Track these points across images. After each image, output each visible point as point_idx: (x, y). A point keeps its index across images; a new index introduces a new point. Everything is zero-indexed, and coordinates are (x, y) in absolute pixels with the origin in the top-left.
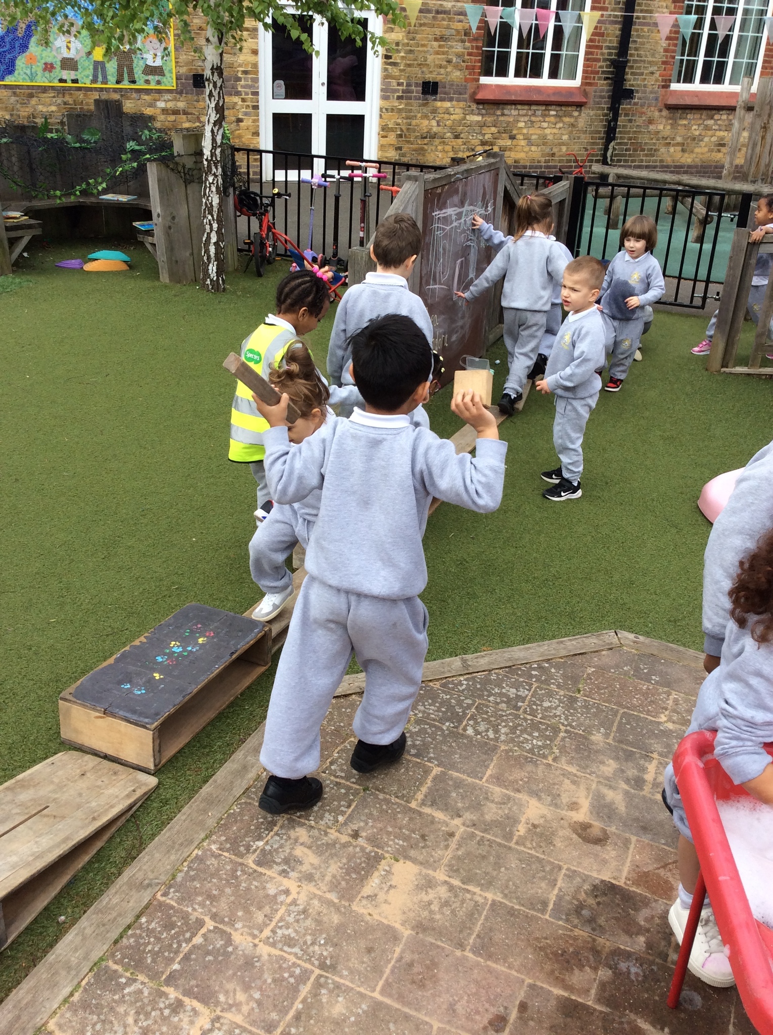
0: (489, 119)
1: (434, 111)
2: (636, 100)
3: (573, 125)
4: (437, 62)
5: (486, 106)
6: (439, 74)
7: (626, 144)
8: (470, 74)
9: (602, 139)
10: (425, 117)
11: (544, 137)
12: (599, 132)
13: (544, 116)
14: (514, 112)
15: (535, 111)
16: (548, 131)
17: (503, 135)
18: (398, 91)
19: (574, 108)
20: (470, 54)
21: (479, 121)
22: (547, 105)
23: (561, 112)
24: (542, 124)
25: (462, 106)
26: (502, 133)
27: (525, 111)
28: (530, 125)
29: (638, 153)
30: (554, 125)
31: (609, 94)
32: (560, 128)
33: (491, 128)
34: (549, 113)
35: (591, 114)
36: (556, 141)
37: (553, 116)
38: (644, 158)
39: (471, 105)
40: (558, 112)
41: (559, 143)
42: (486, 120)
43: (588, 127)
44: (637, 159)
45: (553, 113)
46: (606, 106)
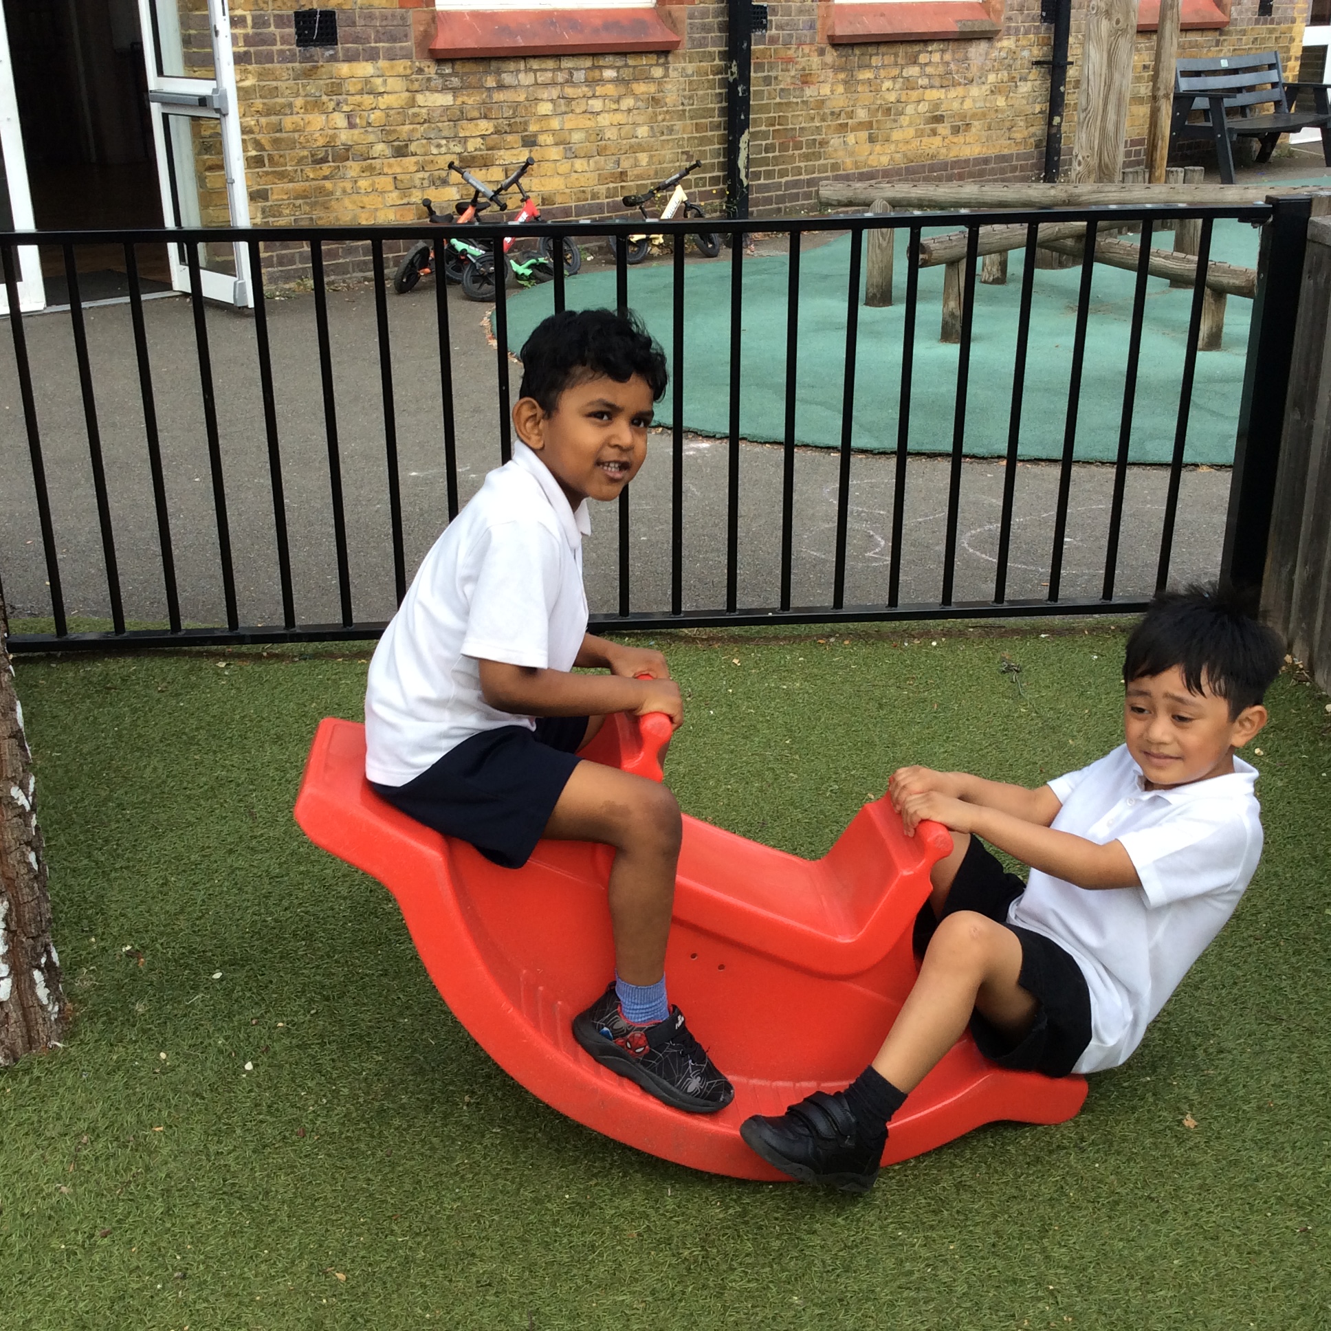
0: (470, 101)
1: (336, 88)
2: (774, 32)
3: (655, 101)
5: (458, 66)
7: (765, 135)
9: (718, 127)
10: (315, 105)
11: (599, 134)
12: (708, 112)
13: (591, 82)
14: (526, 79)
15: (571, 72)
16: (604, 120)
17: (509, 138)
19: (652, 59)
21: (447, 108)
22: (594, 55)
23: (626, 69)
24: (590, 102)
25: (401, 70)
26: (506, 132)
27: (550, 74)
28: (563, 109)
29: (791, 152)
30: (615, 102)
31: (720, 19)
32: (629, 110)
33: (479, 121)
34: (601, 75)
35: (690, 72)
36: (625, 142)
37: (611, 81)
38: (802, 164)
39: (422, 65)
40: (621, 71)
41: (631, 147)
42: (463, 103)
43: (686, 102)
44: (789, 167)
45: (609, 74)
46: (716, 49)
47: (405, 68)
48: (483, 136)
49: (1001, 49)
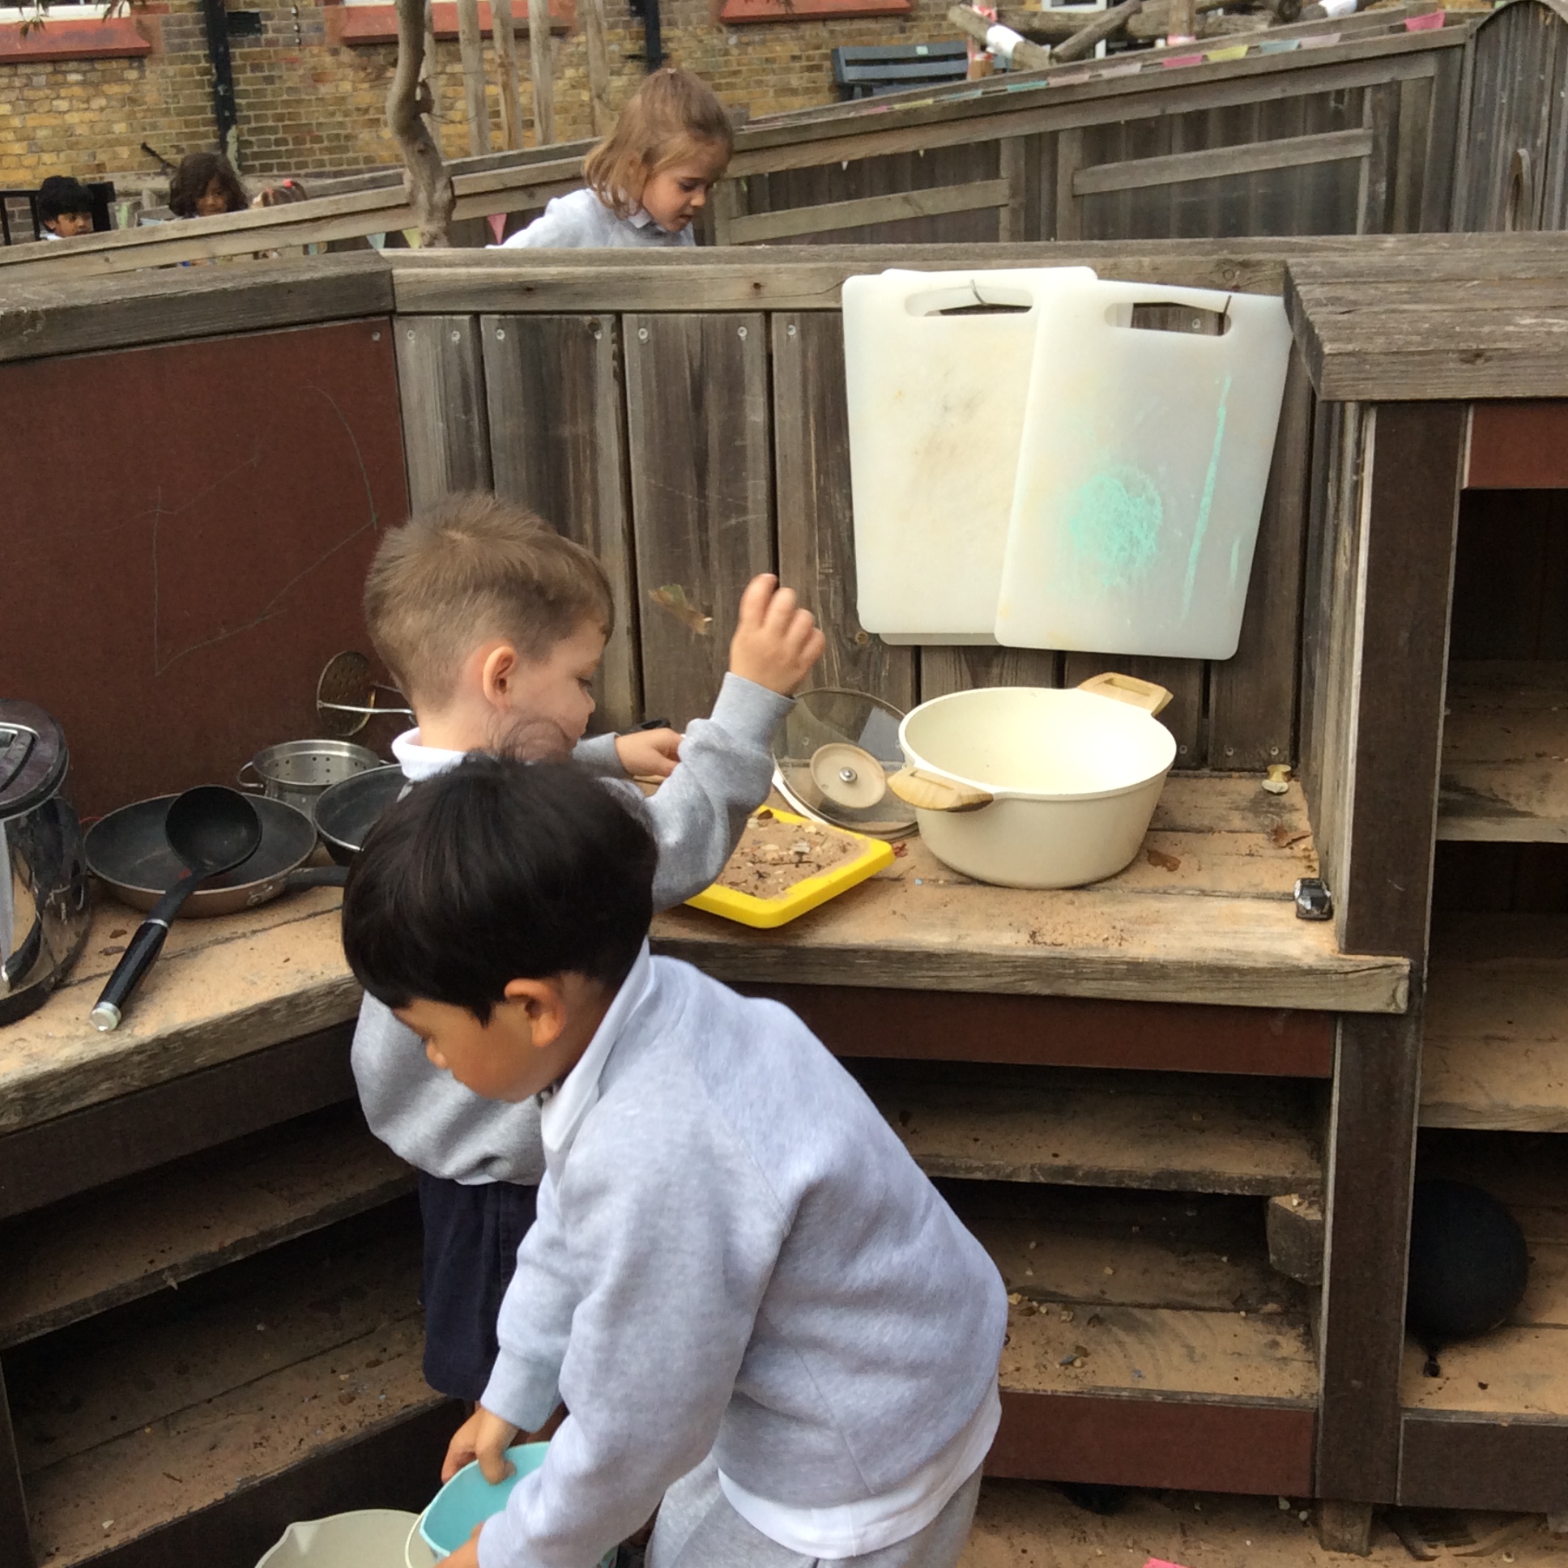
2: (270, 35)
3: (133, 101)
7: (274, 130)
11: (68, 131)
12: (202, 110)
16: (73, 118)
19: (125, 63)
22: (55, 62)
24: (55, 103)
28: (24, 109)
29: (308, 146)
30: (84, 102)
31: (201, 26)
32: (102, 109)
35: (171, 73)
36: (99, 137)
37: (77, 83)
38: (326, 157)
40: (89, 75)
41: (108, 141)
43: (170, 100)
44: (309, 159)
45: (74, 77)
46: (201, 53)
49: (578, 45)
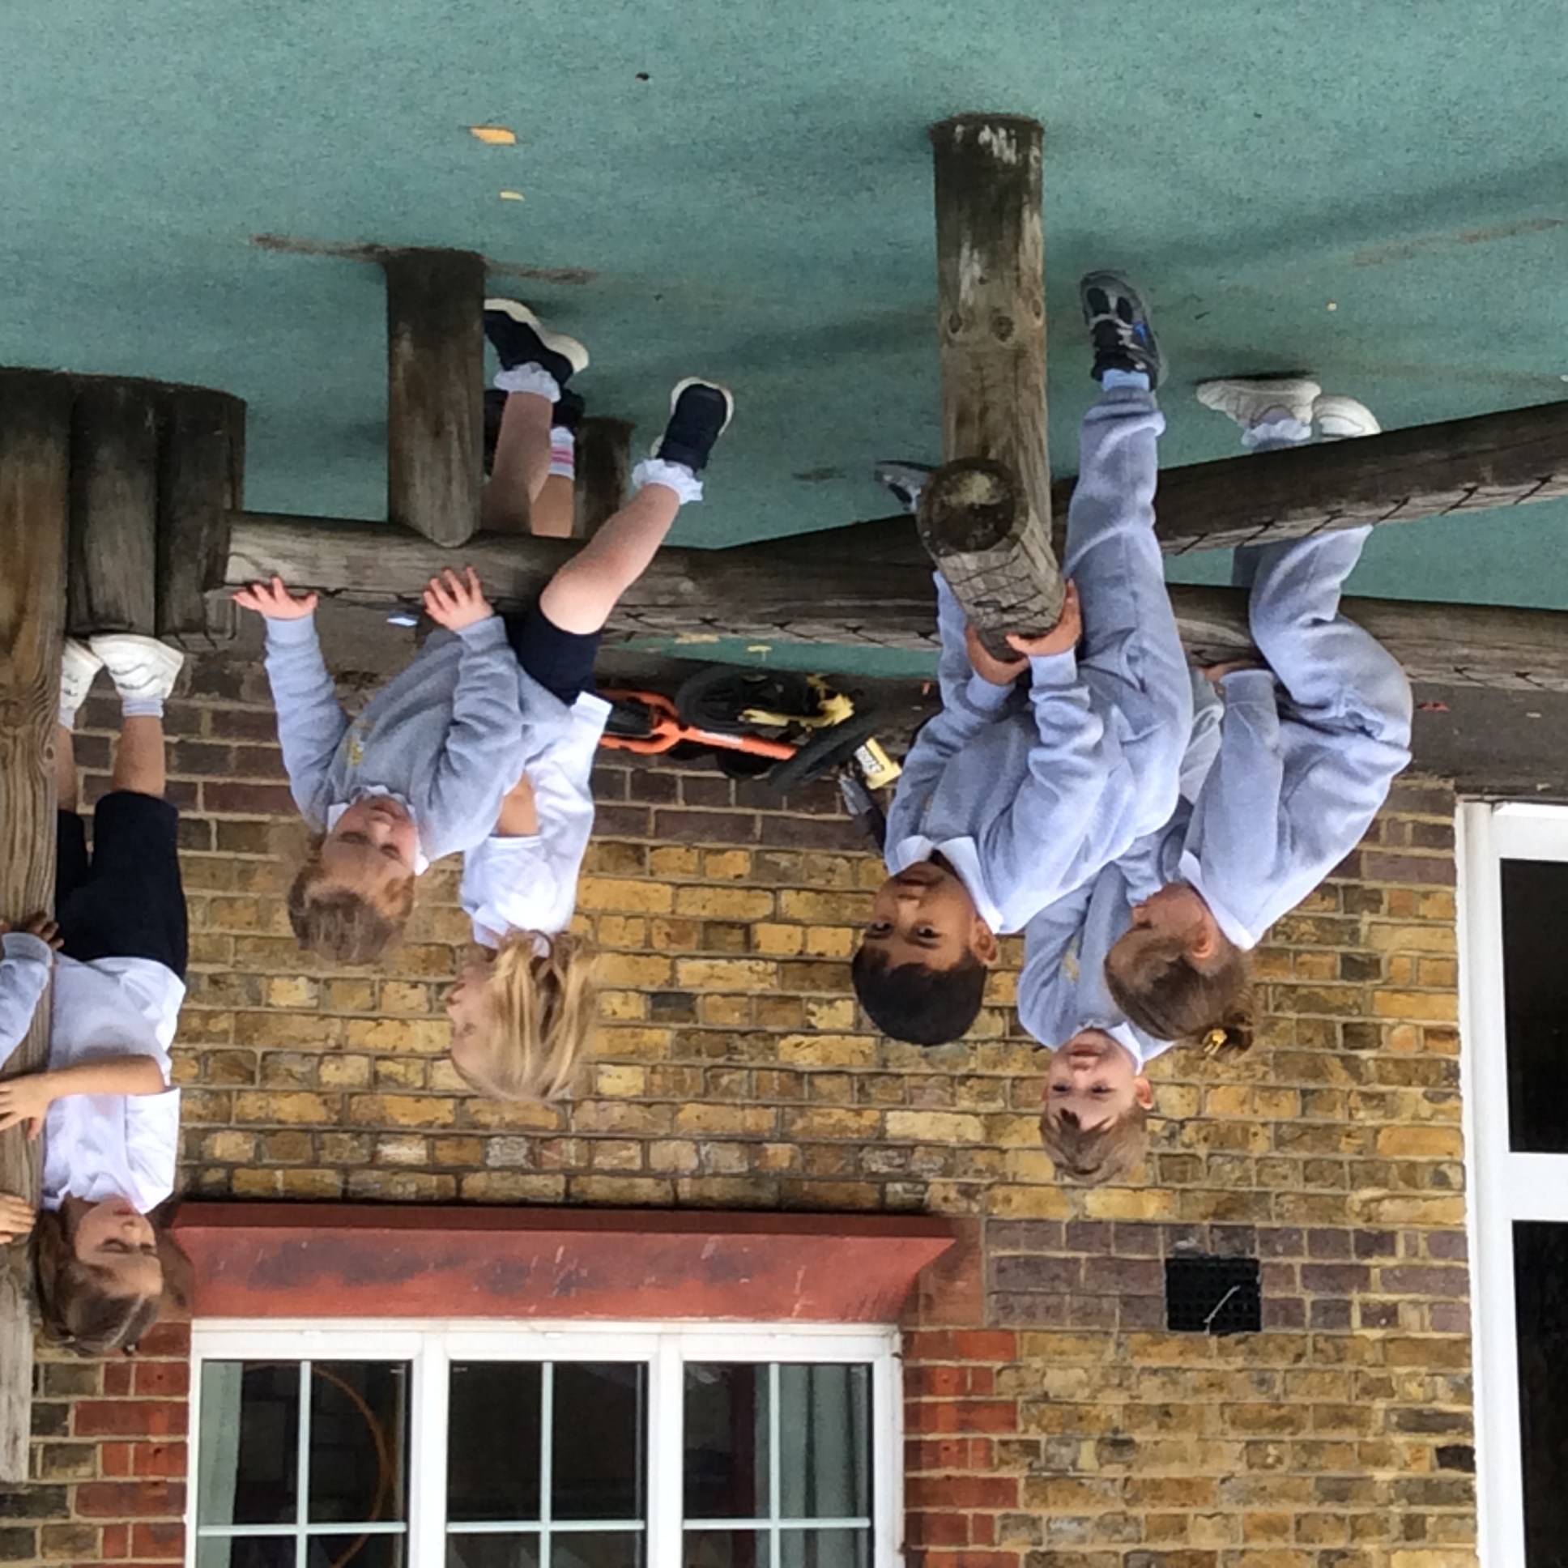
0: (838, 1114)
1: (1175, 1169)
4: (1188, 1438)
5: (868, 1195)
6: (1170, 1375)
8: (985, 1378)
14: (676, 1156)
15: (536, 1164)
17: (734, 1020)
18: (1391, 1279)
20: (1002, 1491)
21: (903, 1104)
23: (346, 1157)
25: (1017, 1197)
26: (743, 1034)
27: (600, 1161)
33: (819, 1066)
34: (431, 1150)
39: (963, 1204)
42: (858, 1113)
47: (1008, 1200)
48: (810, 1031)
